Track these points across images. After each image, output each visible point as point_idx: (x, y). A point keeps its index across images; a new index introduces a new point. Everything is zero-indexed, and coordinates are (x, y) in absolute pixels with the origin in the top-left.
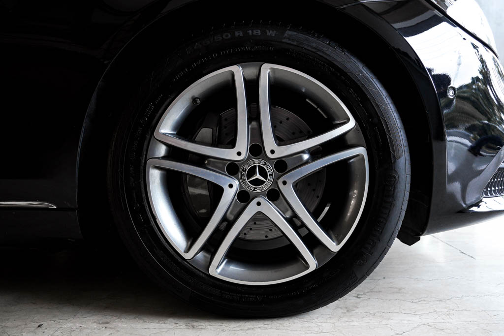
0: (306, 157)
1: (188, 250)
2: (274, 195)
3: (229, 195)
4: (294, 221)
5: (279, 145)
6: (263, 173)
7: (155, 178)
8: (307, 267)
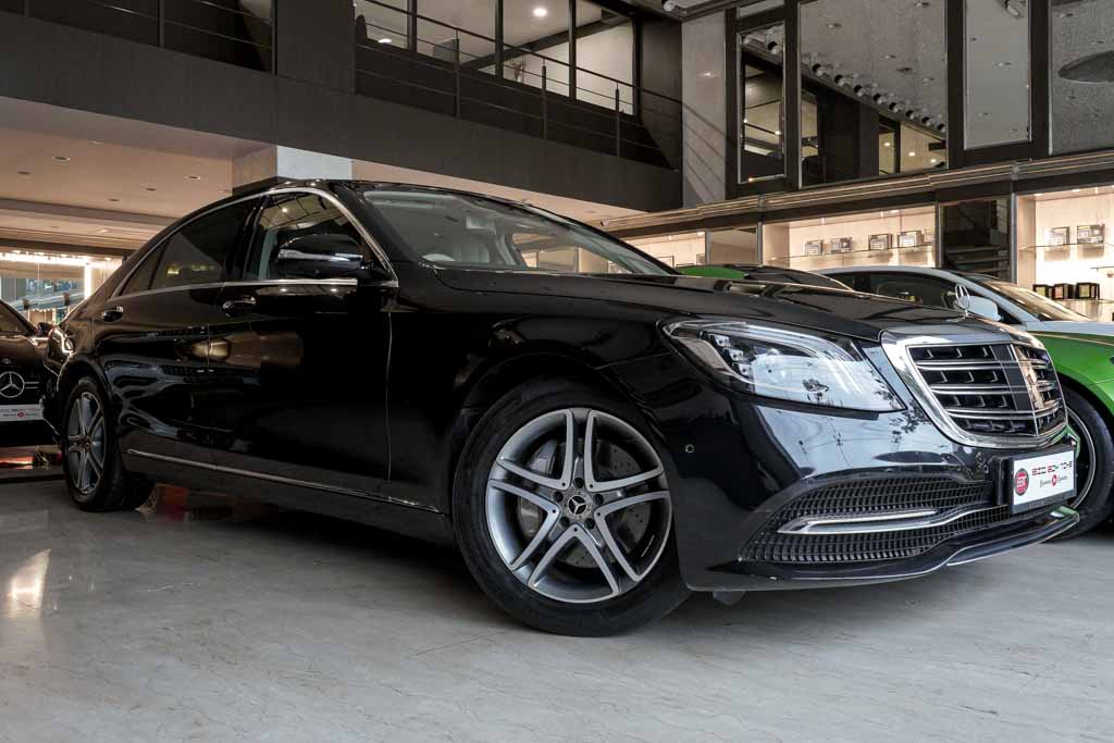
0: (619, 494)
1: (512, 563)
2: (591, 524)
3: (552, 518)
4: (604, 550)
5: (597, 481)
6: (581, 509)
7: (492, 496)
8: (611, 591)
